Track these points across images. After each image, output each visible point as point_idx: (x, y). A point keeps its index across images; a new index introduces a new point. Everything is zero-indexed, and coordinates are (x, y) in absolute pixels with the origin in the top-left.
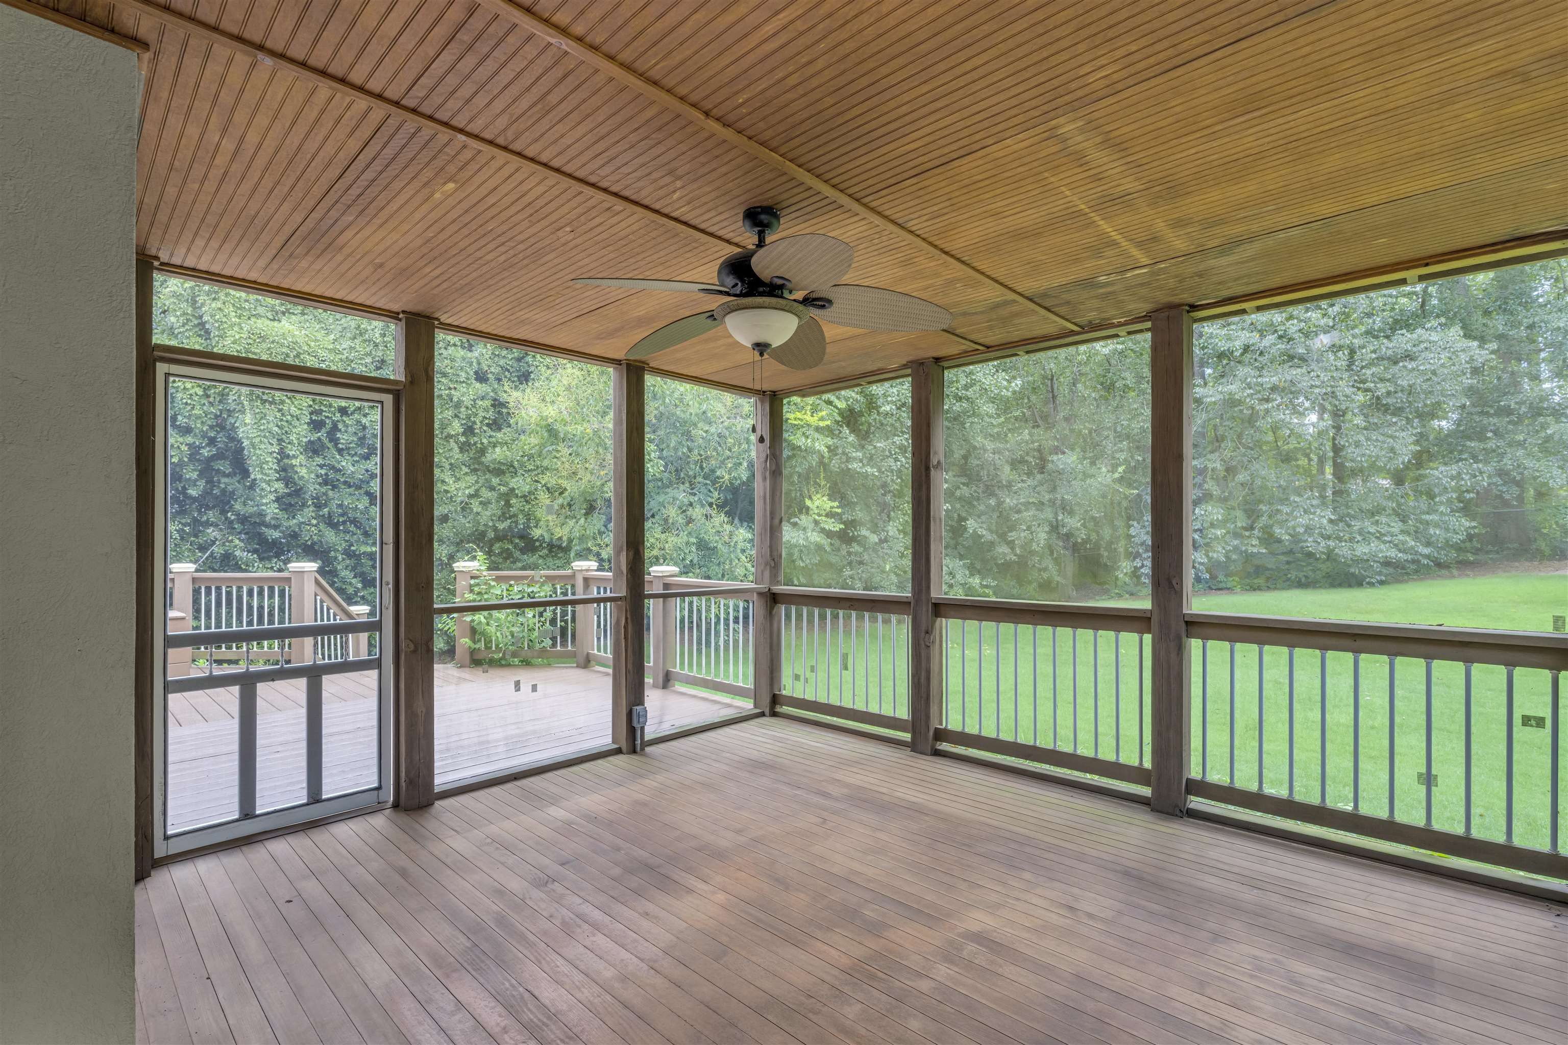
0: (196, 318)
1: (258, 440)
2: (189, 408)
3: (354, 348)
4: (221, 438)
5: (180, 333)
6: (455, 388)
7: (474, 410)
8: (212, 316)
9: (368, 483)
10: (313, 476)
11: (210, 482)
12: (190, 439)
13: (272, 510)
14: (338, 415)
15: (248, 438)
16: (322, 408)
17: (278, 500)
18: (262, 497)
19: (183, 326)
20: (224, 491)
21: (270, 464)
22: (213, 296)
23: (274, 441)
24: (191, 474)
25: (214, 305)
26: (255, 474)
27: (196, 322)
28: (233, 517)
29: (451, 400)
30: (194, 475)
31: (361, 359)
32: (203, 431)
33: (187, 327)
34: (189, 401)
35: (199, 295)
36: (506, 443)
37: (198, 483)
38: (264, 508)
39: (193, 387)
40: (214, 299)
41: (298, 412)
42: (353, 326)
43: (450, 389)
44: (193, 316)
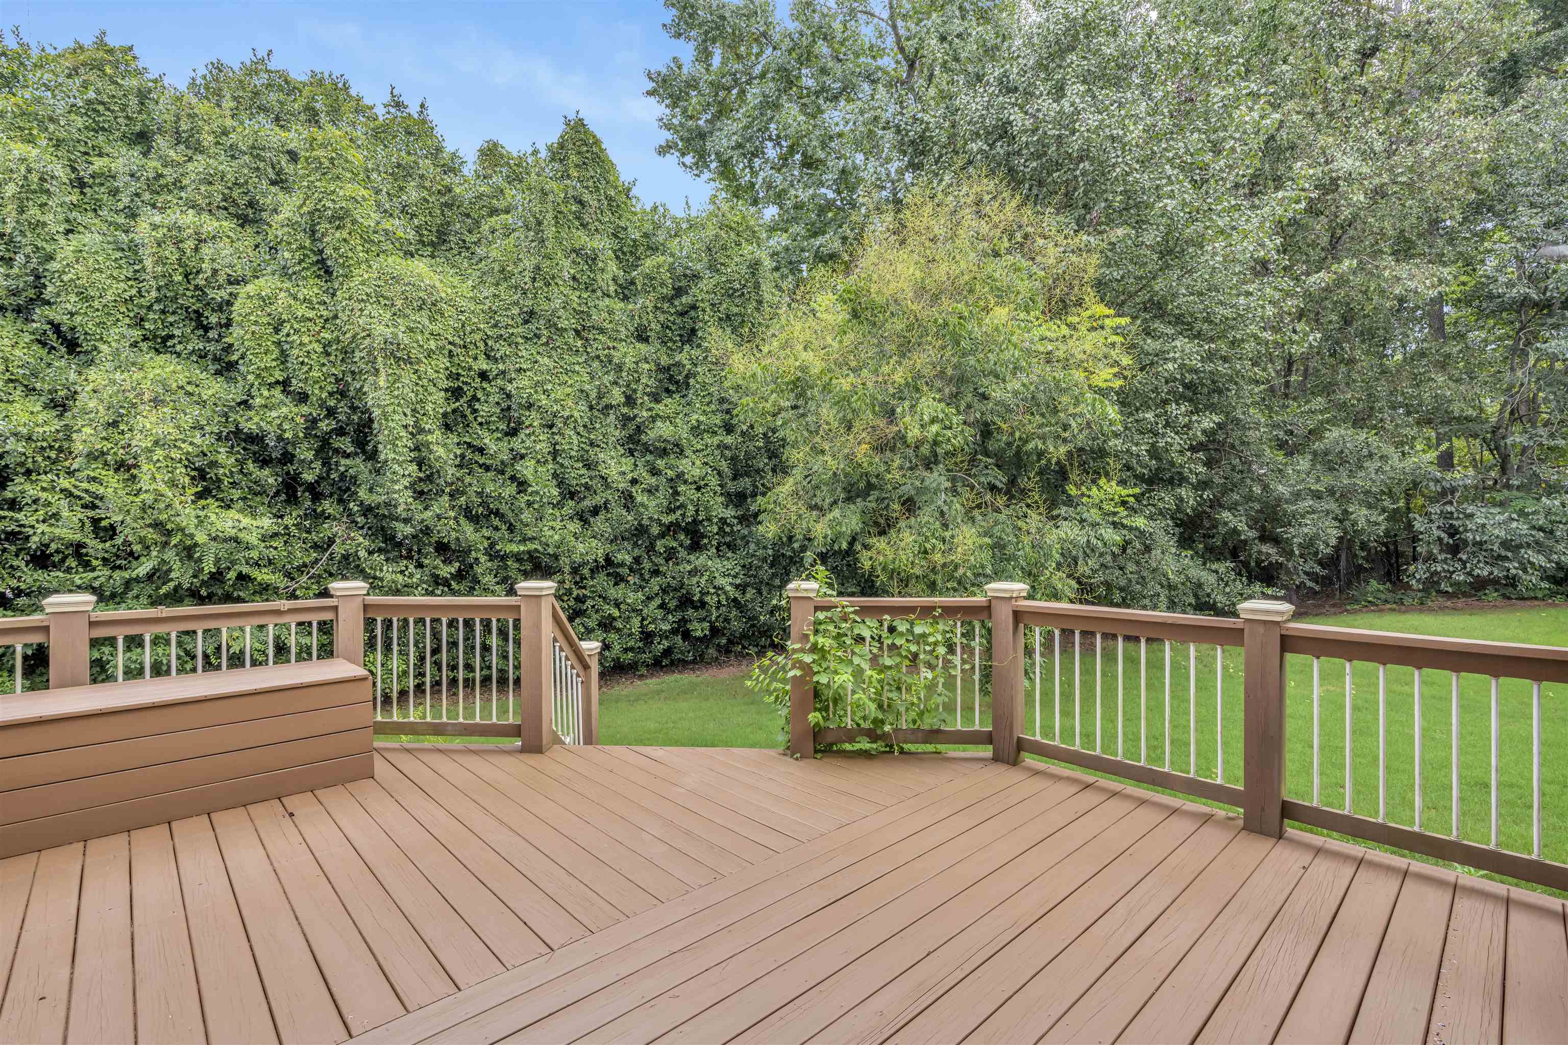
0: (315, 254)
1: (390, 409)
2: (306, 368)
3: (498, 296)
4: (343, 408)
5: (295, 273)
6: (614, 348)
7: (636, 375)
8: (335, 249)
9: (512, 465)
10: (452, 456)
11: (326, 463)
12: (306, 408)
13: (404, 499)
14: (478, 380)
15: (379, 406)
16: (460, 371)
17: (412, 485)
18: (394, 482)
19: (299, 263)
20: (343, 476)
21: (404, 440)
22: (337, 223)
23: (408, 412)
24: (305, 453)
25: (338, 235)
26: (385, 453)
27: (315, 259)
28: (356, 508)
29: (610, 362)
30: (310, 455)
31: (506, 309)
32: (321, 399)
33: (303, 265)
34: (306, 360)
35: (319, 223)
36: (668, 417)
37: (313, 466)
38: (396, 496)
39: (311, 342)
40: (338, 228)
41: (435, 375)
42: (496, 269)
43: (609, 348)
44: (311, 250)
